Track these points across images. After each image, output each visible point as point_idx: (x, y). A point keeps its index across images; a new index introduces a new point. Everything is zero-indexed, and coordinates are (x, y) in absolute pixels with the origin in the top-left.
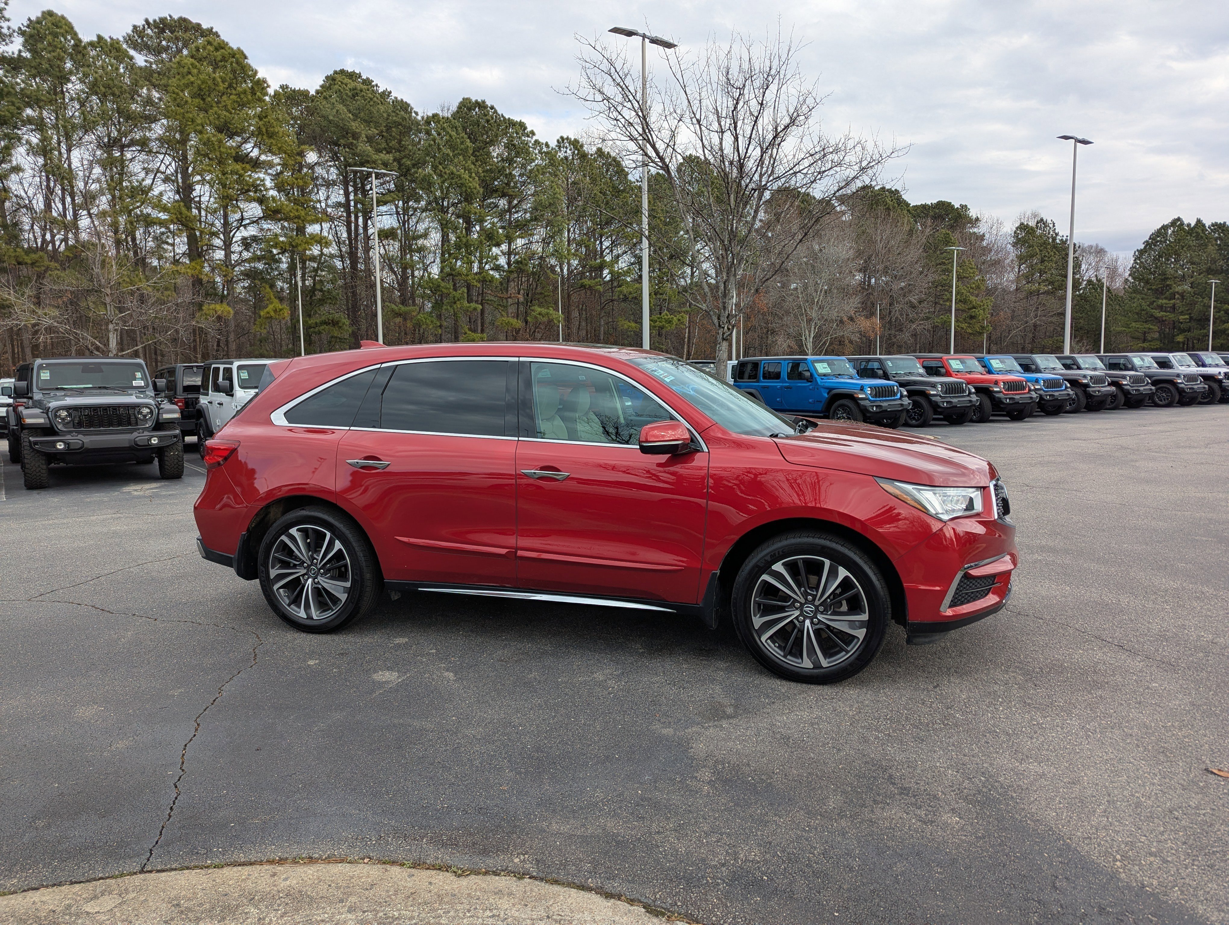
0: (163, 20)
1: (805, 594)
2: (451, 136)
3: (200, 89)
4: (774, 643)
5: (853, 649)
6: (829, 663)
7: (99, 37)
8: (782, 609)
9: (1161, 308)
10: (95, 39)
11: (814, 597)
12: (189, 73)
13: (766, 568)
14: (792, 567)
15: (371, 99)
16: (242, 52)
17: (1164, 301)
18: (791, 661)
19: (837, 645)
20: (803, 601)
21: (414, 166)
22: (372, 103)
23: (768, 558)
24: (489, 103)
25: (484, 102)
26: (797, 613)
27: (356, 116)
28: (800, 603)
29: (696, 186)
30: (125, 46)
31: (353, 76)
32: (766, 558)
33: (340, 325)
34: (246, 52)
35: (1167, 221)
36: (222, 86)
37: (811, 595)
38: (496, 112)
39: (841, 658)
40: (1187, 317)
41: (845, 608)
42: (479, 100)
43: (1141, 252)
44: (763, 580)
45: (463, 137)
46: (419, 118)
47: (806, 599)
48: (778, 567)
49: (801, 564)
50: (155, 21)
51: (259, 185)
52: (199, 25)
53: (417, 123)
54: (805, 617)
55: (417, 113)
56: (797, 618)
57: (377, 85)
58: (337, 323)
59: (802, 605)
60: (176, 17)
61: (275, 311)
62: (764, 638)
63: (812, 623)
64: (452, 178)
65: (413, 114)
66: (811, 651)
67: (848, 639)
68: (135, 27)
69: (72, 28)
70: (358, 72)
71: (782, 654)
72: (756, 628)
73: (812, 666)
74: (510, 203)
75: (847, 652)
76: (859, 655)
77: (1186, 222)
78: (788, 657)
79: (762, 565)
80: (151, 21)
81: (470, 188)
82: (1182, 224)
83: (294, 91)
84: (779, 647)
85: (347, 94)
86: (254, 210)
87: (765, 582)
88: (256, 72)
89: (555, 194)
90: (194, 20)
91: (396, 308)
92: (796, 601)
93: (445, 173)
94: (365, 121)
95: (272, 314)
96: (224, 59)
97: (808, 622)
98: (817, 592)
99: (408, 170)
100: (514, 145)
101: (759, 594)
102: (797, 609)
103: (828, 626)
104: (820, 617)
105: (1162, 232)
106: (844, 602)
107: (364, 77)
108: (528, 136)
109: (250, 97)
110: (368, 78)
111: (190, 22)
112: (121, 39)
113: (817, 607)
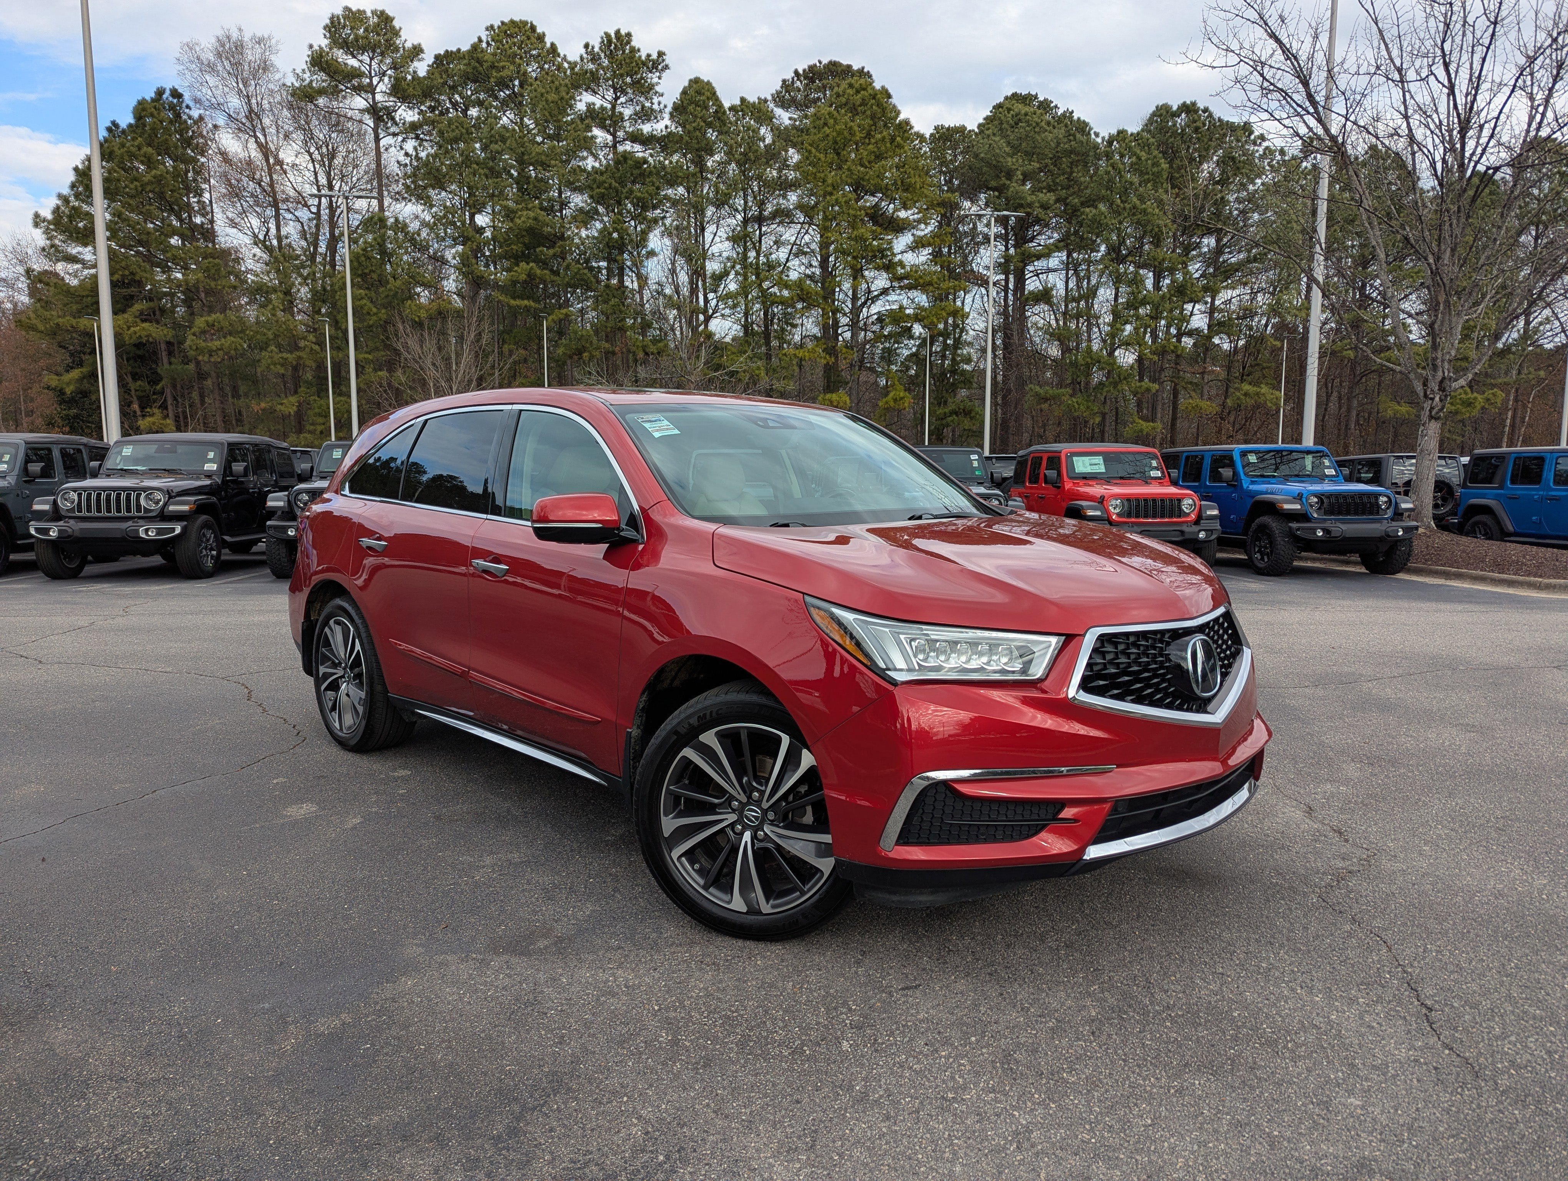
0: (812, 68)
1: (747, 790)
2: (1139, 158)
3: (835, 142)
4: (692, 863)
5: (813, 890)
6: (773, 907)
7: (743, 100)
8: (711, 809)
10: (738, 102)
11: (762, 793)
12: (825, 124)
13: (689, 737)
14: (730, 740)
15: (1037, 124)
16: (887, 91)
18: (715, 896)
19: (788, 879)
20: (744, 799)
21: (1082, 204)
22: (1037, 129)
23: (694, 721)
24: (1201, 105)
25: (1194, 104)
26: (733, 817)
27: (1016, 149)
28: (740, 802)
29: (1546, 185)
30: (771, 105)
31: (1026, 99)
32: (691, 721)
33: (973, 414)
34: (891, 91)
36: (858, 136)
37: (758, 790)
38: (1211, 115)
39: (795, 901)
41: (808, 818)
42: (1188, 102)
44: (684, 757)
45: (1155, 157)
46: (1099, 140)
47: (749, 797)
48: (709, 738)
49: (744, 736)
50: (804, 71)
51: (886, 249)
52: (849, 67)
53: (1096, 146)
54: (745, 827)
55: (1097, 135)
56: (732, 825)
57: (1056, 106)
58: (970, 412)
59: (743, 805)
60: (825, 61)
61: (895, 400)
62: (676, 853)
63: (754, 837)
64: (1134, 214)
65: (1093, 136)
66: (746, 886)
67: (806, 871)
68: (784, 81)
69: (714, 93)
70: (1034, 93)
71: (702, 882)
72: (666, 835)
73: (744, 909)
74: (1218, 241)
75: (803, 893)
76: (818, 901)
78: (711, 890)
79: (682, 731)
80: (801, 72)
81: (1158, 226)
83: (948, 129)
84: (699, 872)
85: (1008, 122)
86: (881, 281)
87: (688, 762)
88: (898, 113)
89: (1289, 222)
90: (845, 62)
91: (1042, 391)
92: (732, 798)
93: (1124, 208)
94: (1026, 153)
95: (892, 404)
96: (864, 103)
97: (747, 836)
98: (766, 786)
99: (1075, 210)
100: (1233, 159)
101: (677, 780)
102: (734, 811)
103: (779, 847)
104: (767, 829)
106: (809, 809)
107: (1041, 98)
108: (1255, 144)
109: (888, 145)
110: (1046, 100)
111: (840, 64)
112: (769, 98)
113: (765, 812)
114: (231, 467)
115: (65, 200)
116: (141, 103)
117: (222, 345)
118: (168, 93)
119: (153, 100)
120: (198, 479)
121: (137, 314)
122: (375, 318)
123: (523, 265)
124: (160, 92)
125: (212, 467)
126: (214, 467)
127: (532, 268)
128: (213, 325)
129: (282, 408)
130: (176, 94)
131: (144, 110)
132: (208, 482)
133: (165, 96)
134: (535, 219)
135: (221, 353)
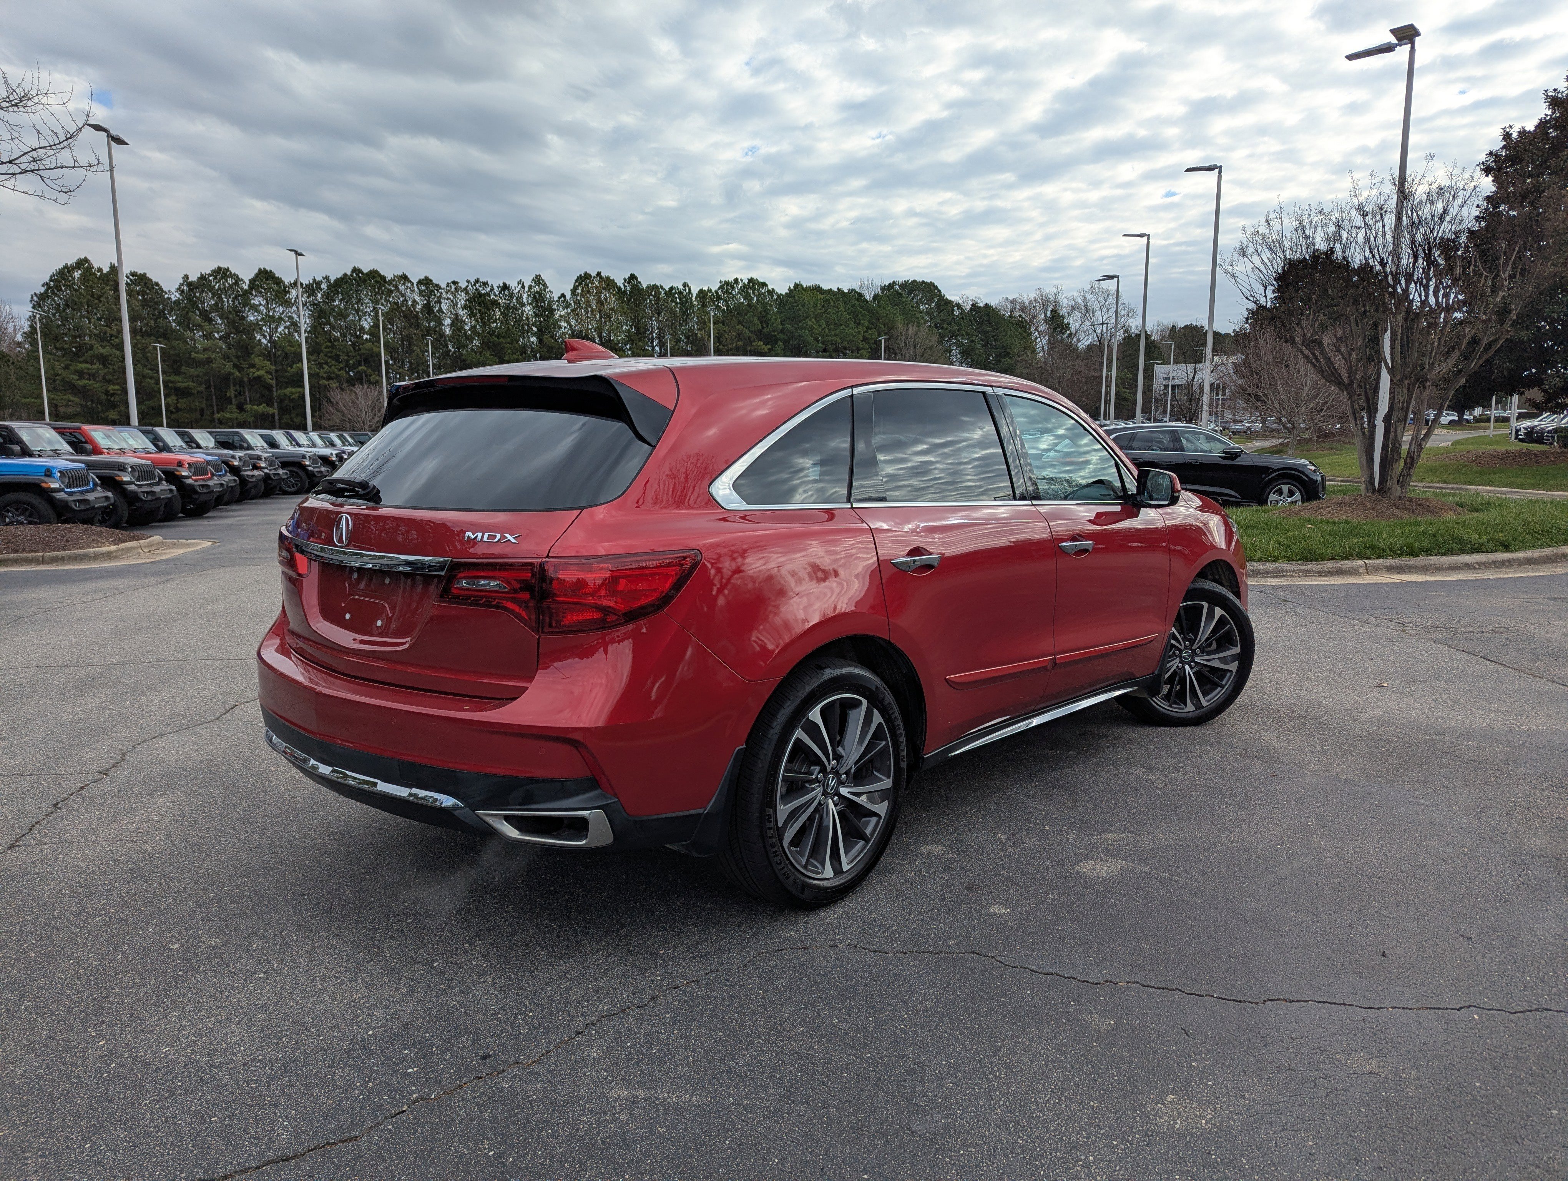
1: (1185, 641)
6: (1208, 700)
9: (81, 374)
17: (84, 365)
18: (1177, 709)
19: (1214, 682)
20: (1183, 647)
26: (1177, 661)
28: (1181, 650)
35: (71, 261)
37: (1188, 640)
39: (1218, 694)
40: (118, 387)
41: (1214, 646)
43: (42, 297)
47: (1185, 645)
54: (1184, 663)
63: (1190, 667)
66: (1194, 694)
67: (1222, 674)
73: (1194, 709)
75: (1223, 687)
77: (96, 266)
78: (1175, 707)
82: (91, 267)
97: (1187, 668)
102: (1177, 657)
103: (1205, 667)
104: (1198, 659)
105: (64, 273)
113: (1194, 651)
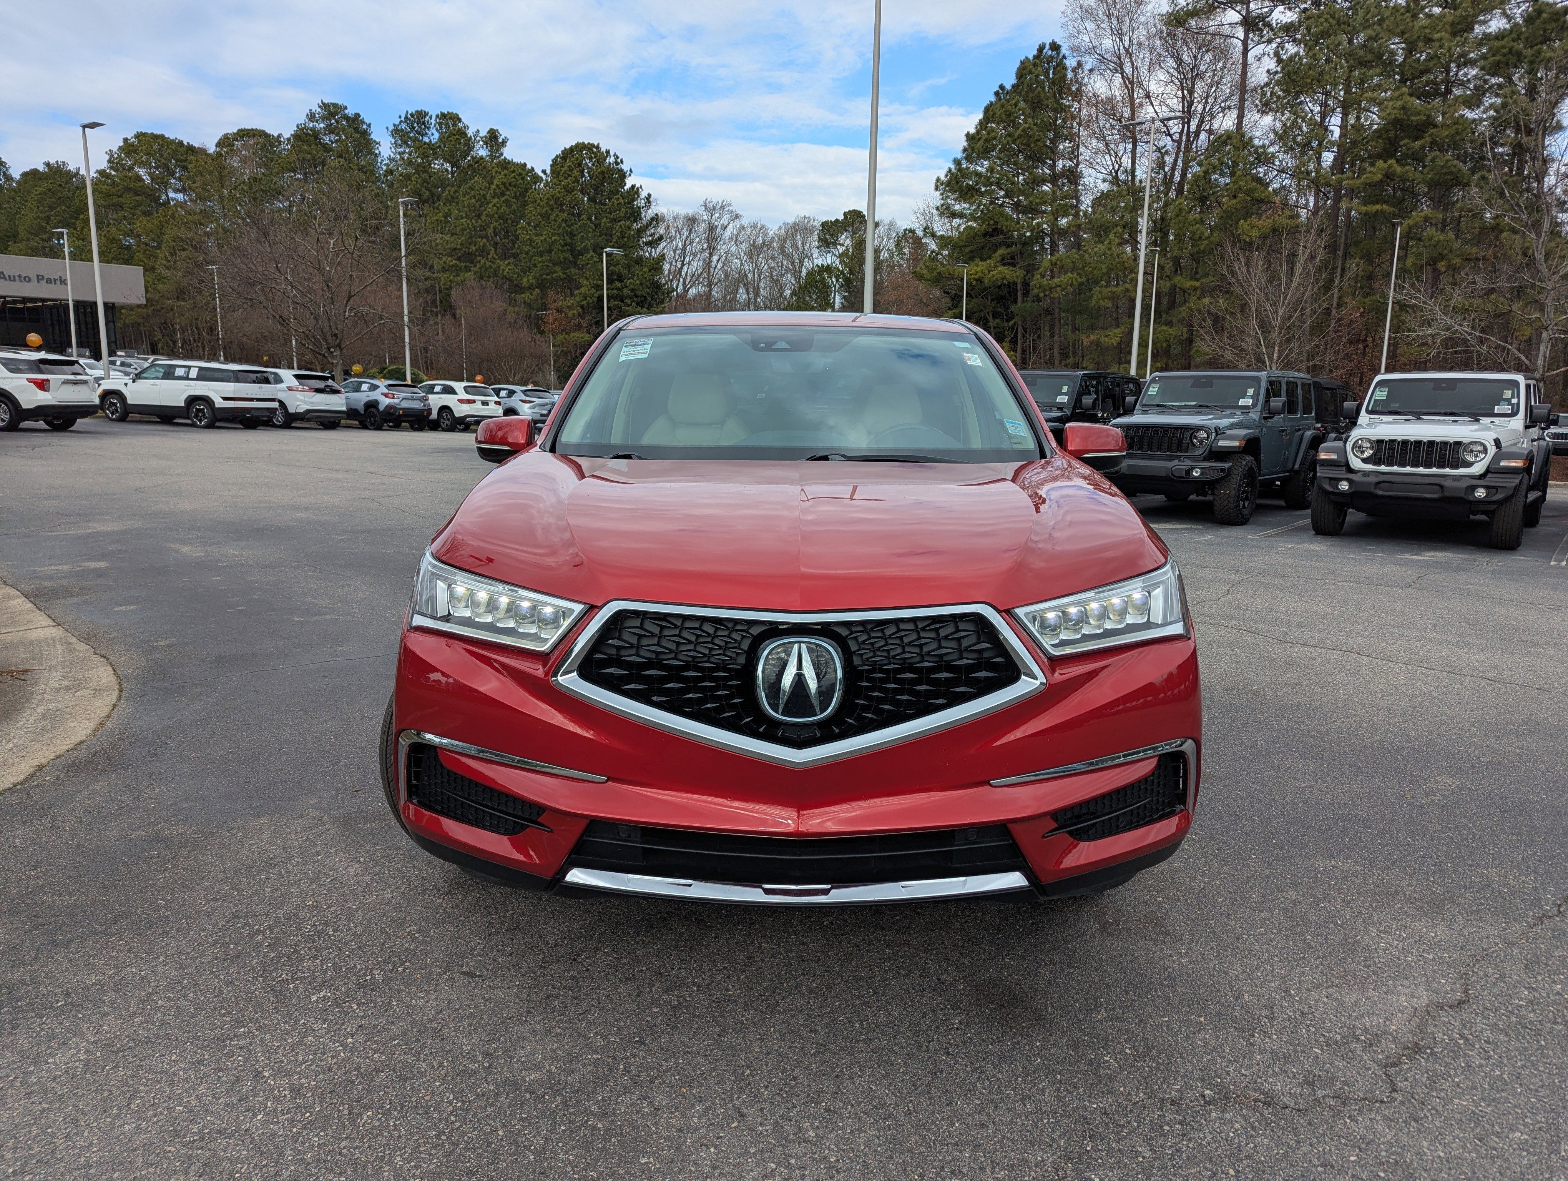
114: (1081, 401)
115: (957, 162)
116: (1024, 64)
117: (1061, 281)
118: (1047, 46)
119: (1035, 57)
120: (1051, 411)
121: (999, 259)
122: (1206, 242)
123: (1380, 163)
124: (1041, 49)
125: (1063, 399)
126: (1065, 399)
127: (1390, 166)
128: (1056, 264)
129: (1107, 340)
130: (1055, 47)
131: (1024, 69)
132: (1059, 414)
133: (1045, 51)
134: (1403, 108)
135: (1058, 289)
